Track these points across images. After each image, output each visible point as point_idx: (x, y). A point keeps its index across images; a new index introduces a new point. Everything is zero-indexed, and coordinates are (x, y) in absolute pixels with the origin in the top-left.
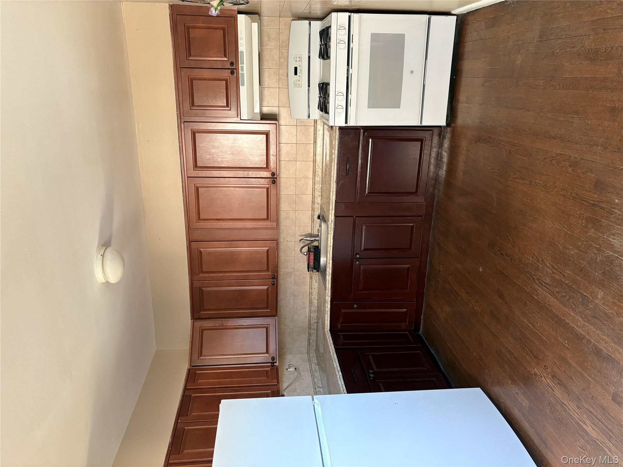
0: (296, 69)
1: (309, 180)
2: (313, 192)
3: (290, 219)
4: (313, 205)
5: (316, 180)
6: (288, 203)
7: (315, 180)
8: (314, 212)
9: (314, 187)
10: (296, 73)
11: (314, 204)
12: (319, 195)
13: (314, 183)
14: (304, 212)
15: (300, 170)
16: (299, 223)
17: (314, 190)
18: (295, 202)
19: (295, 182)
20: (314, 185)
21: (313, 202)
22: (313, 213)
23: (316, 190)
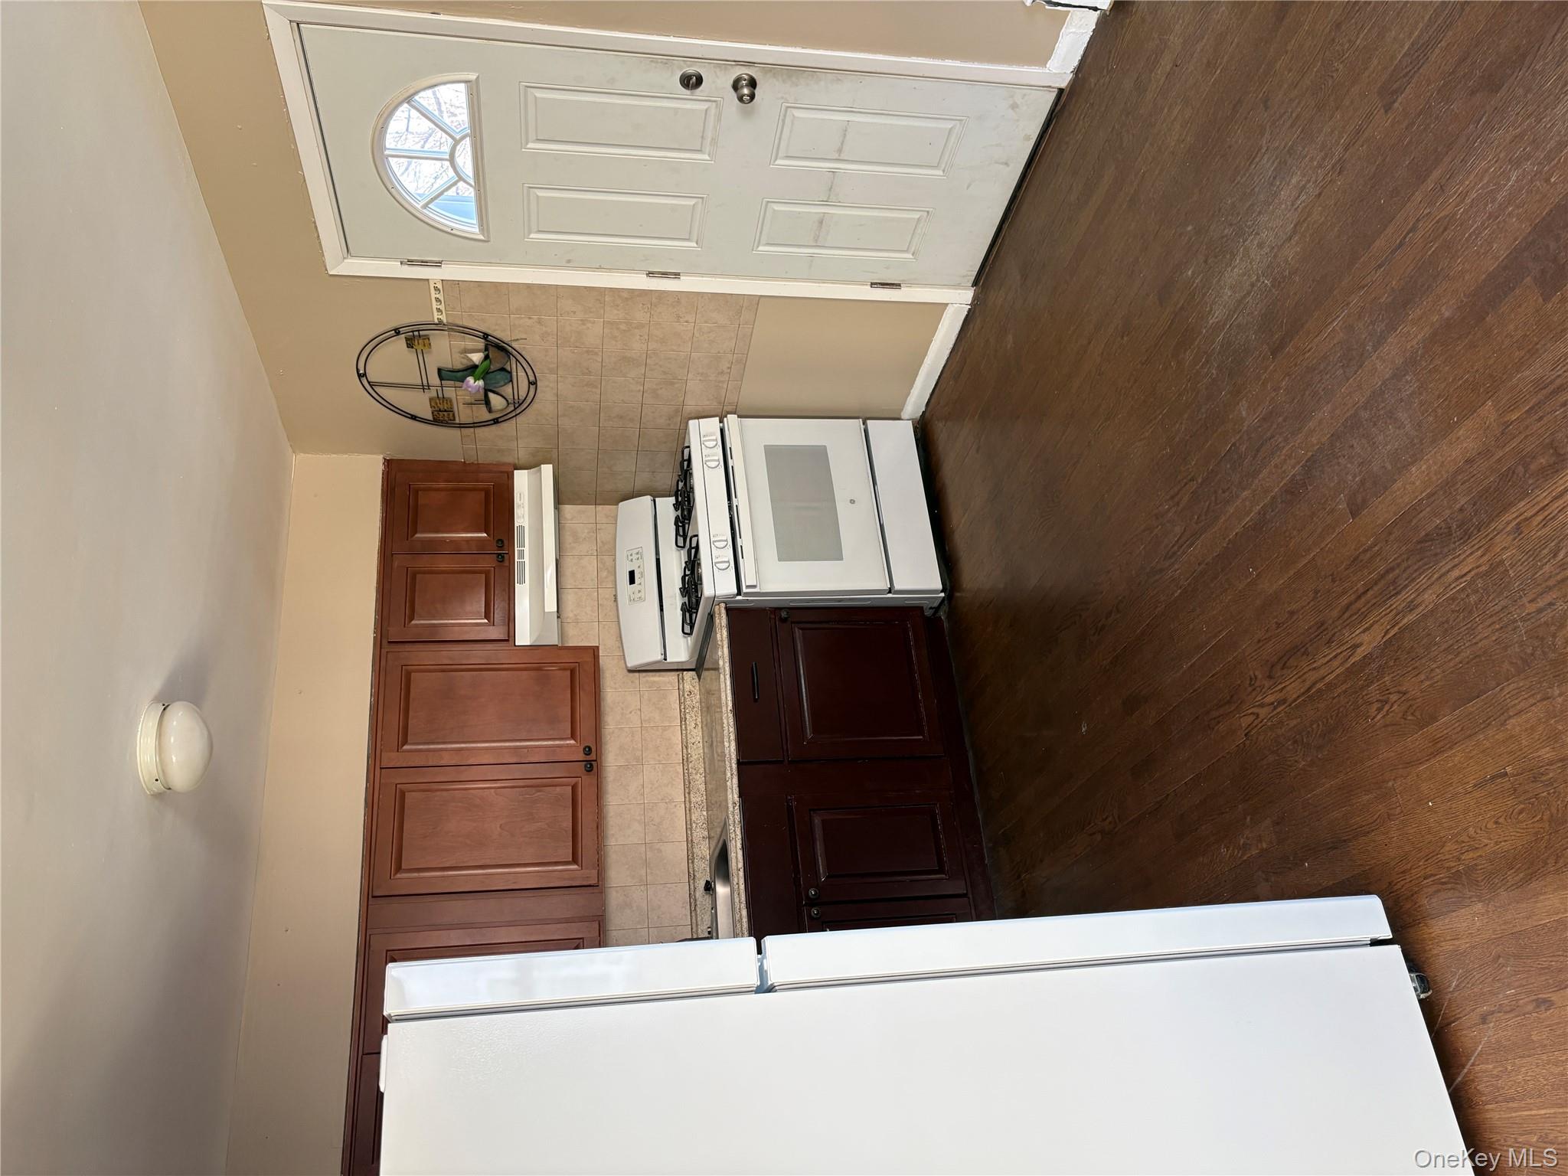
0: (632, 574)
1: (675, 806)
2: (689, 832)
3: (635, 908)
4: (690, 865)
5: (693, 800)
6: (627, 866)
7: (690, 802)
8: (694, 883)
9: (688, 818)
10: (632, 581)
11: (693, 862)
12: (704, 838)
13: (688, 811)
14: (670, 888)
15: (653, 784)
16: (658, 917)
17: (689, 826)
18: (646, 863)
19: (642, 812)
20: (688, 816)
21: (691, 858)
22: (692, 887)
23: (694, 825)
